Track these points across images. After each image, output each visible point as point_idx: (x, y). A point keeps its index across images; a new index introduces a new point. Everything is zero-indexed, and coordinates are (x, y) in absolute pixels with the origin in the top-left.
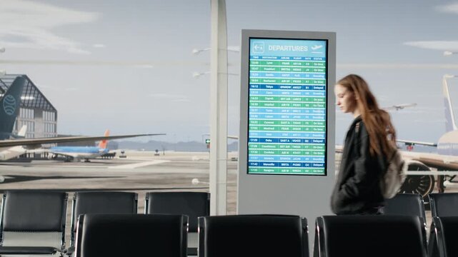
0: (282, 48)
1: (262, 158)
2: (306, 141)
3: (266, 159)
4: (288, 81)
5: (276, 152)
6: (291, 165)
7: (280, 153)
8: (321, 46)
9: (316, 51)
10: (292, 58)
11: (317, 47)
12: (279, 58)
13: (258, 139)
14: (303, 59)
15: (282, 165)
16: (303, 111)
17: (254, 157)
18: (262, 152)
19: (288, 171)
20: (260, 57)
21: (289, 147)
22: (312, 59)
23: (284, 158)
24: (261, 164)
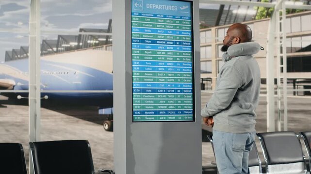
0: (157, 7)
1: (144, 107)
2: (178, 91)
3: (148, 108)
4: (163, 37)
5: (155, 102)
6: (167, 113)
7: (158, 102)
8: (187, 7)
9: (183, 10)
10: (165, 16)
11: (184, 7)
12: (155, 16)
13: (140, 89)
14: (174, 17)
15: (161, 113)
16: (175, 64)
17: (137, 106)
18: (144, 102)
19: (165, 118)
20: (140, 14)
21: (165, 96)
22: (181, 18)
23: (162, 107)
24: (143, 113)
